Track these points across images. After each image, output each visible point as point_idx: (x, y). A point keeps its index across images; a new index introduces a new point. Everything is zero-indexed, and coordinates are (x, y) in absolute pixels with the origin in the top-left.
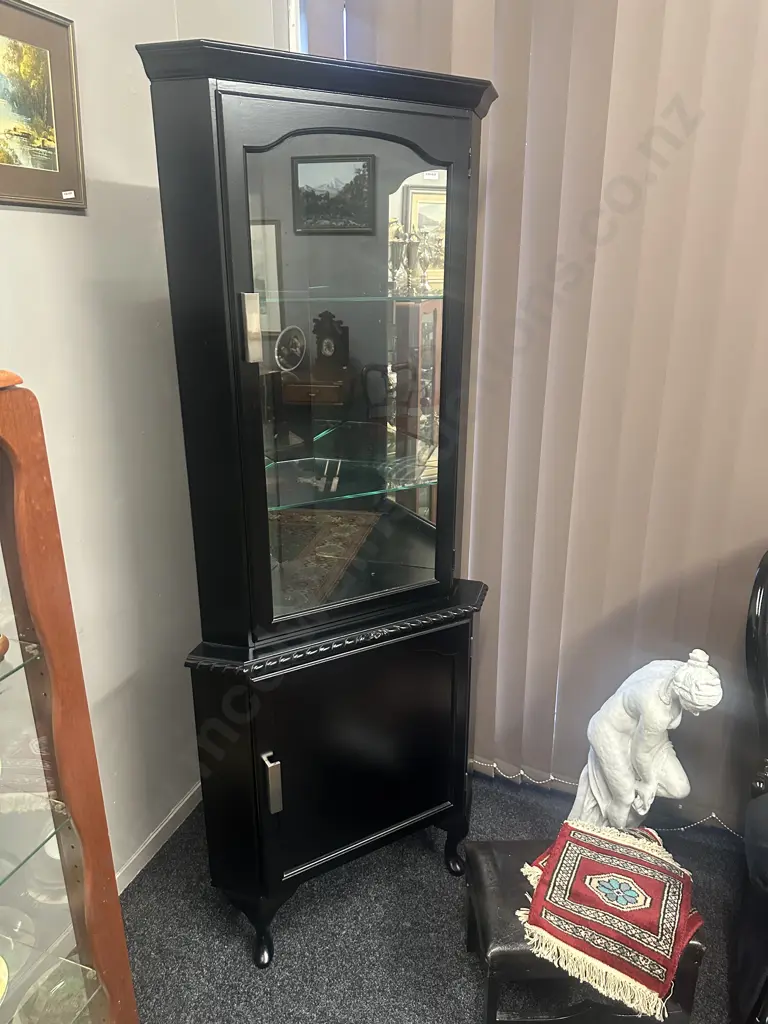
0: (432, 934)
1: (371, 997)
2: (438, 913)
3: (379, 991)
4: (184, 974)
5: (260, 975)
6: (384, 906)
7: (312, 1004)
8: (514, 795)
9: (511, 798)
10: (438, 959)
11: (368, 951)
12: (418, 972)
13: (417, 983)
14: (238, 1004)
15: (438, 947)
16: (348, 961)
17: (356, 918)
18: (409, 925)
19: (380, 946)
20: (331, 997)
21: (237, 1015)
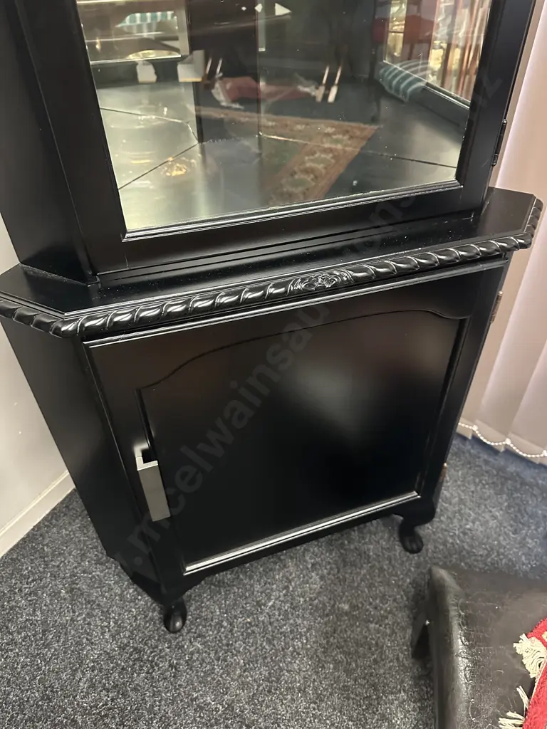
0: (372, 626)
1: (289, 697)
2: (383, 598)
3: (300, 690)
4: (89, 624)
5: (170, 642)
6: (322, 578)
7: (220, 690)
8: (491, 459)
9: (486, 462)
10: (375, 660)
11: (295, 633)
12: (348, 672)
13: (345, 688)
14: (138, 675)
15: (377, 644)
16: (269, 642)
17: (286, 588)
18: (346, 607)
19: (309, 630)
20: (243, 686)
21: (135, 689)
